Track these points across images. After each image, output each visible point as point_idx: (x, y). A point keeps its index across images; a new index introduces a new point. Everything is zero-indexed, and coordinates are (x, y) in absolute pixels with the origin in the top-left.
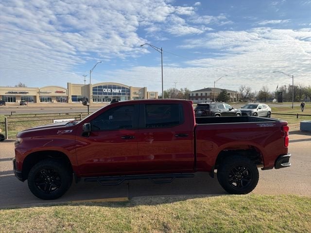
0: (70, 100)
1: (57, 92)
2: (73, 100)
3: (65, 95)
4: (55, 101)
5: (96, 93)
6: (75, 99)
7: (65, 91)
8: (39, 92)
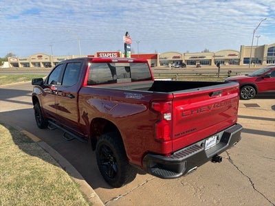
0: (242, 63)
1: (230, 55)
2: (245, 62)
3: (237, 57)
4: (227, 64)
5: (272, 54)
6: (246, 61)
7: (237, 54)
8: (214, 56)
